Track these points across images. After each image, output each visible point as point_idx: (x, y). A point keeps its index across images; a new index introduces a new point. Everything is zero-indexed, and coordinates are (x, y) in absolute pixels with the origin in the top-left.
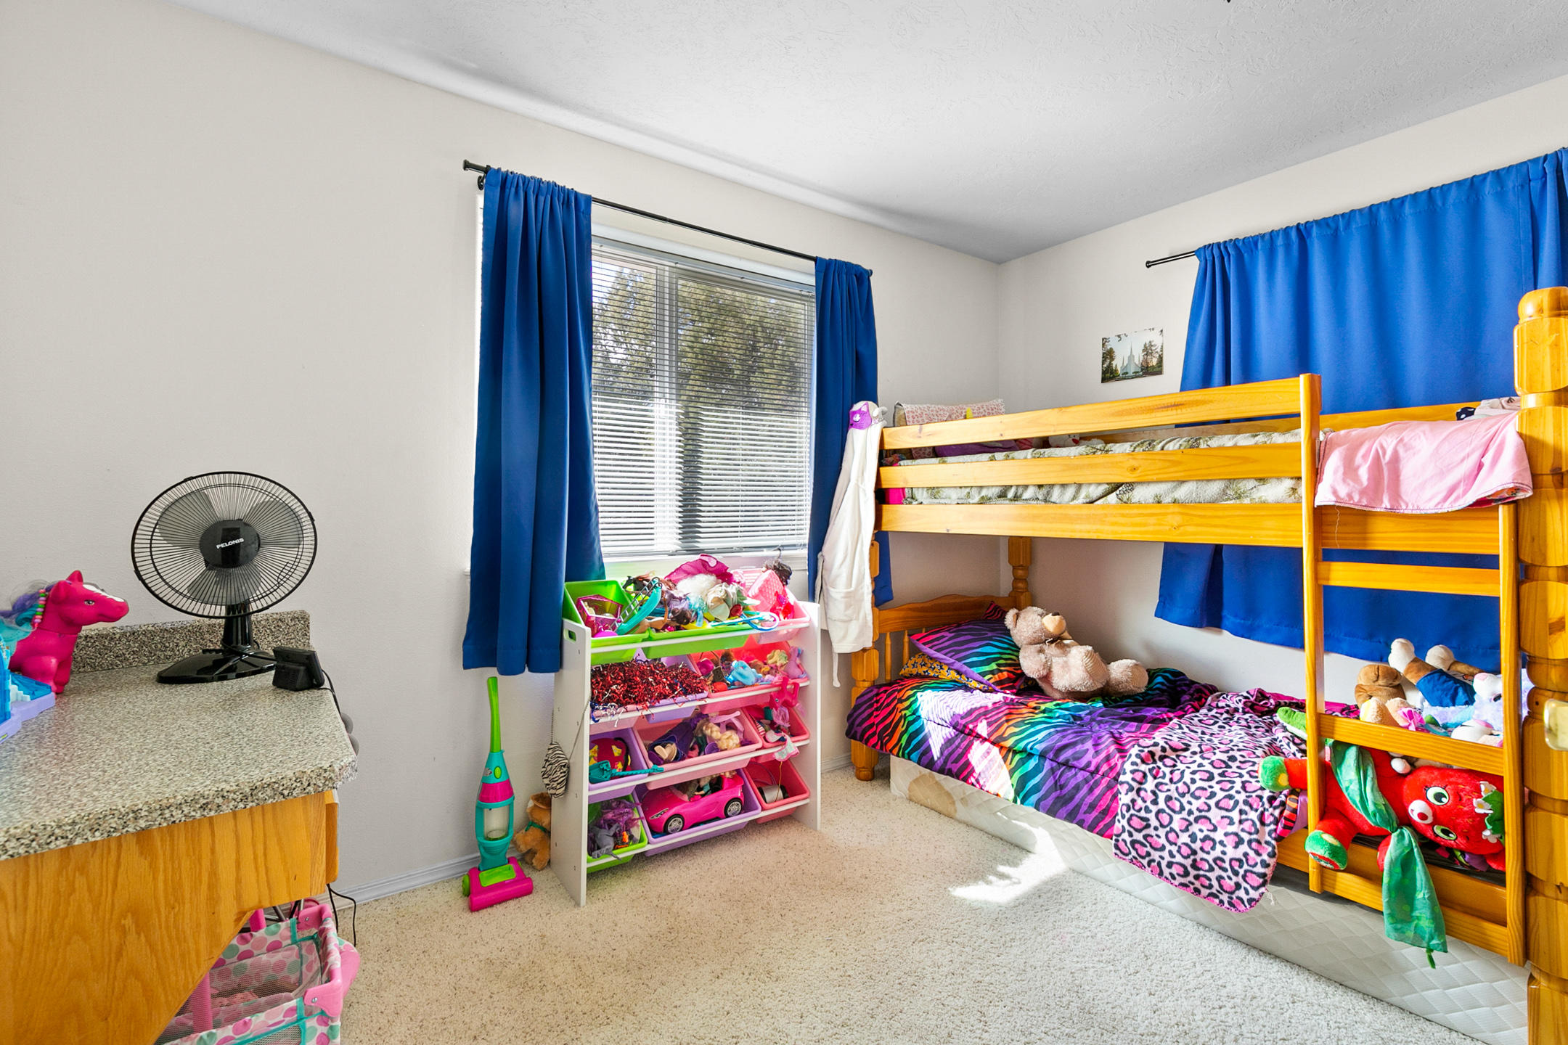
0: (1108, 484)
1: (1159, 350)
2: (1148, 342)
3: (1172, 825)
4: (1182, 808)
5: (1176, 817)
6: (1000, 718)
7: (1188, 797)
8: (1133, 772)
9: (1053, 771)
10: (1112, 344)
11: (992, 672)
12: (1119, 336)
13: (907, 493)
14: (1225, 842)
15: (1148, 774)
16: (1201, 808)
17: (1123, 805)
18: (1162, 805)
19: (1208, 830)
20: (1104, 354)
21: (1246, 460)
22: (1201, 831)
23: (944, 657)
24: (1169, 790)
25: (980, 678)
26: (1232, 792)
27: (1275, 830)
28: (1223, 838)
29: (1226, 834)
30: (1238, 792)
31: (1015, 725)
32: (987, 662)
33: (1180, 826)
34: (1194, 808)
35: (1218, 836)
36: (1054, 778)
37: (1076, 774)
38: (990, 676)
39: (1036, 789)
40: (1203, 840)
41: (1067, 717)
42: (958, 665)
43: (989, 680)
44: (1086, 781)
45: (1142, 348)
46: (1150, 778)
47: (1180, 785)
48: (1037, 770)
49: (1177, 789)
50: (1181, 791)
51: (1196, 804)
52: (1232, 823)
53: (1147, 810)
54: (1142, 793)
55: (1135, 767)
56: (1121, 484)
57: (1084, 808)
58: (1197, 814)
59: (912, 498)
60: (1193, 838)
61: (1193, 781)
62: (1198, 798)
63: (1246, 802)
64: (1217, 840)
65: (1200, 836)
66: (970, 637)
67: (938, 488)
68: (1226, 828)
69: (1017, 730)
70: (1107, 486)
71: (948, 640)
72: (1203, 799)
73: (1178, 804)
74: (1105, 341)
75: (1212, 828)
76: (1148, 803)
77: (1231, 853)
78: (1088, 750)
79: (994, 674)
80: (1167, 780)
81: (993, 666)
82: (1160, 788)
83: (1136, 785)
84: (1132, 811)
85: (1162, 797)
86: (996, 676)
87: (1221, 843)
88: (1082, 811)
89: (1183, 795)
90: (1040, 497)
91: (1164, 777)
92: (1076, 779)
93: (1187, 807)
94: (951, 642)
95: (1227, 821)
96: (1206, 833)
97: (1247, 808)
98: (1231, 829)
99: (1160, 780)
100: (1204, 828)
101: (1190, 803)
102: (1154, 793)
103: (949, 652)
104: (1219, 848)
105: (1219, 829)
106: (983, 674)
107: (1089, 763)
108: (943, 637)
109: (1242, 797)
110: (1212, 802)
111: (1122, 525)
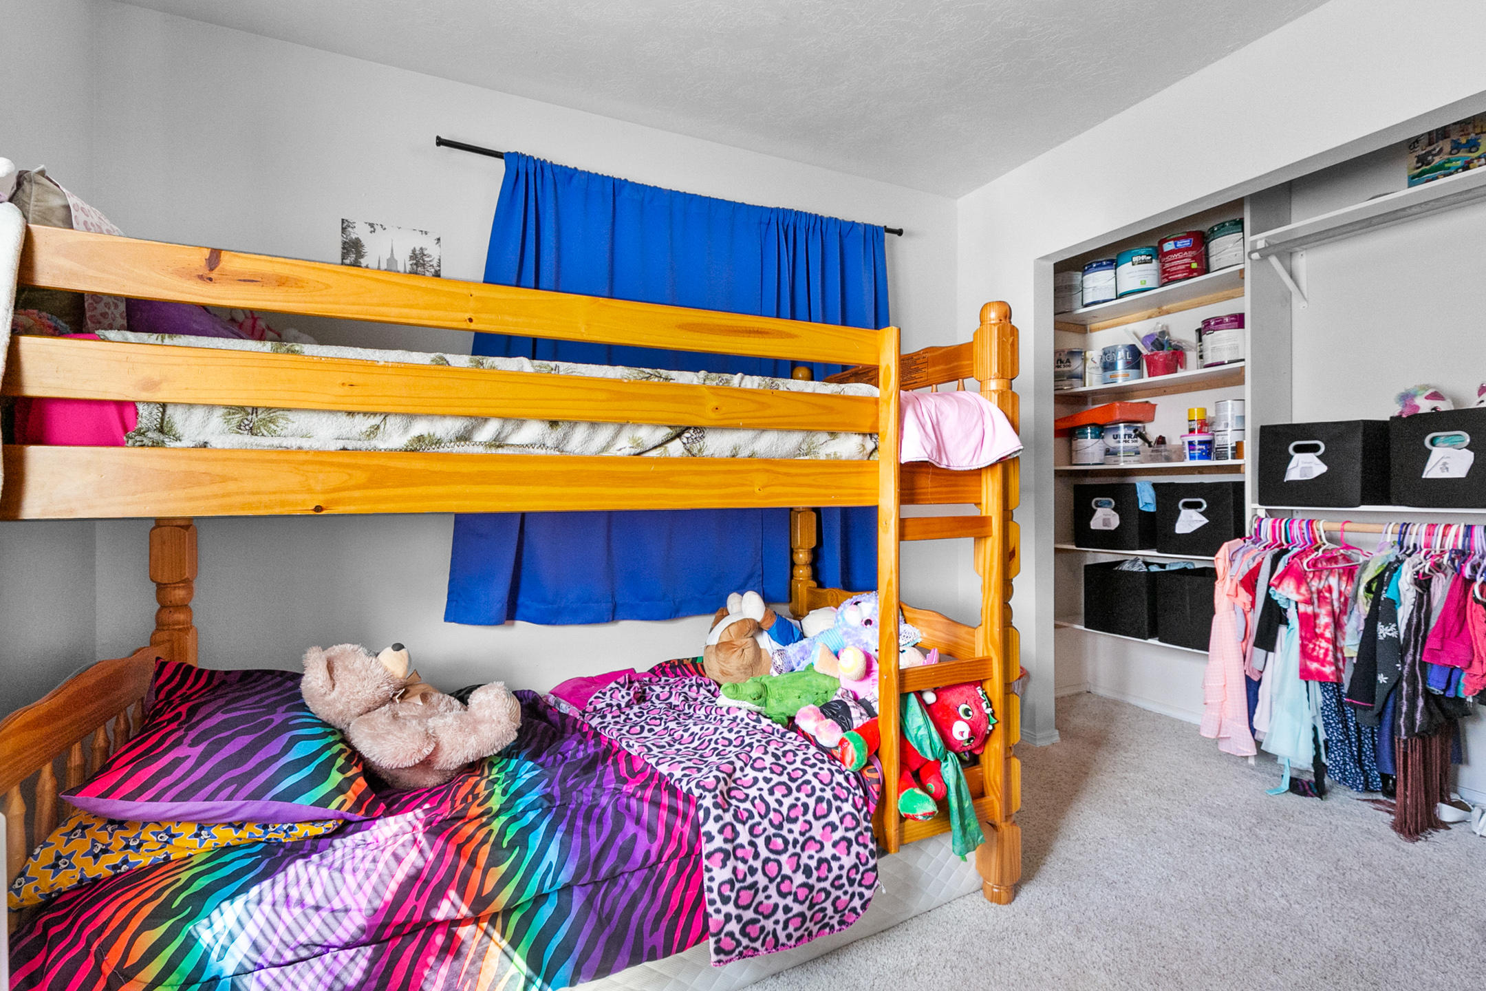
0: (670, 427)
1: (435, 263)
2: (418, 249)
3: (783, 872)
4: (786, 842)
5: (784, 858)
6: (454, 866)
7: (786, 826)
8: (721, 831)
9: (590, 901)
10: (360, 231)
11: (340, 790)
12: (372, 225)
13: (147, 418)
14: (838, 855)
15: (735, 823)
16: (803, 830)
17: (721, 885)
18: (764, 853)
19: (817, 852)
20: (344, 243)
21: (830, 410)
22: (811, 857)
23: (208, 804)
24: (765, 830)
25: (319, 812)
26: (818, 793)
27: (868, 811)
28: (834, 851)
29: (835, 845)
30: (823, 790)
31: (494, 862)
32: (321, 775)
33: (791, 867)
34: (796, 835)
35: (828, 852)
36: (595, 910)
37: (627, 883)
38: (340, 798)
39: (565, 950)
40: (818, 868)
41: (538, 804)
42: (253, 808)
43: (339, 808)
44: (645, 882)
45: (410, 253)
46: (739, 827)
47: (772, 815)
48: (560, 914)
49: (771, 822)
50: (776, 822)
51: (797, 827)
52: (834, 828)
53: (752, 871)
54: (740, 853)
55: (721, 823)
56: (688, 428)
57: (647, 928)
58: (801, 839)
59: (161, 430)
60: (808, 872)
61: (780, 803)
62: (795, 820)
63: (836, 797)
64: (829, 857)
65: (813, 864)
66: (246, 740)
67: (269, 409)
68: (831, 838)
69: (504, 868)
70: (669, 430)
71: (199, 763)
72: (801, 819)
73: (780, 841)
74: (345, 226)
75: (818, 846)
76: (751, 862)
77: (848, 861)
78: (635, 835)
79: (344, 792)
80: (757, 819)
81: (336, 778)
82: (755, 832)
83: (729, 847)
84: (737, 886)
85: (760, 842)
86: (350, 793)
87: (835, 858)
88: (646, 934)
89: (780, 827)
90: (549, 443)
91: (751, 816)
92: (630, 890)
93: (790, 838)
94: (208, 766)
95: (829, 829)
96: (816, 856)
97: (839, 803)
98: (837, 836)
99: (750, 822)
100: (812, 852)
101: (791, 831)
102: (752, 844)
103: (219, 789)
104: (835, 865)
105: (826, 844)
106: (324, 802)
107: (648, 854)
108: (177, 762)
109: (828, 794)
110: (810, 817)
111: (696, 486)
